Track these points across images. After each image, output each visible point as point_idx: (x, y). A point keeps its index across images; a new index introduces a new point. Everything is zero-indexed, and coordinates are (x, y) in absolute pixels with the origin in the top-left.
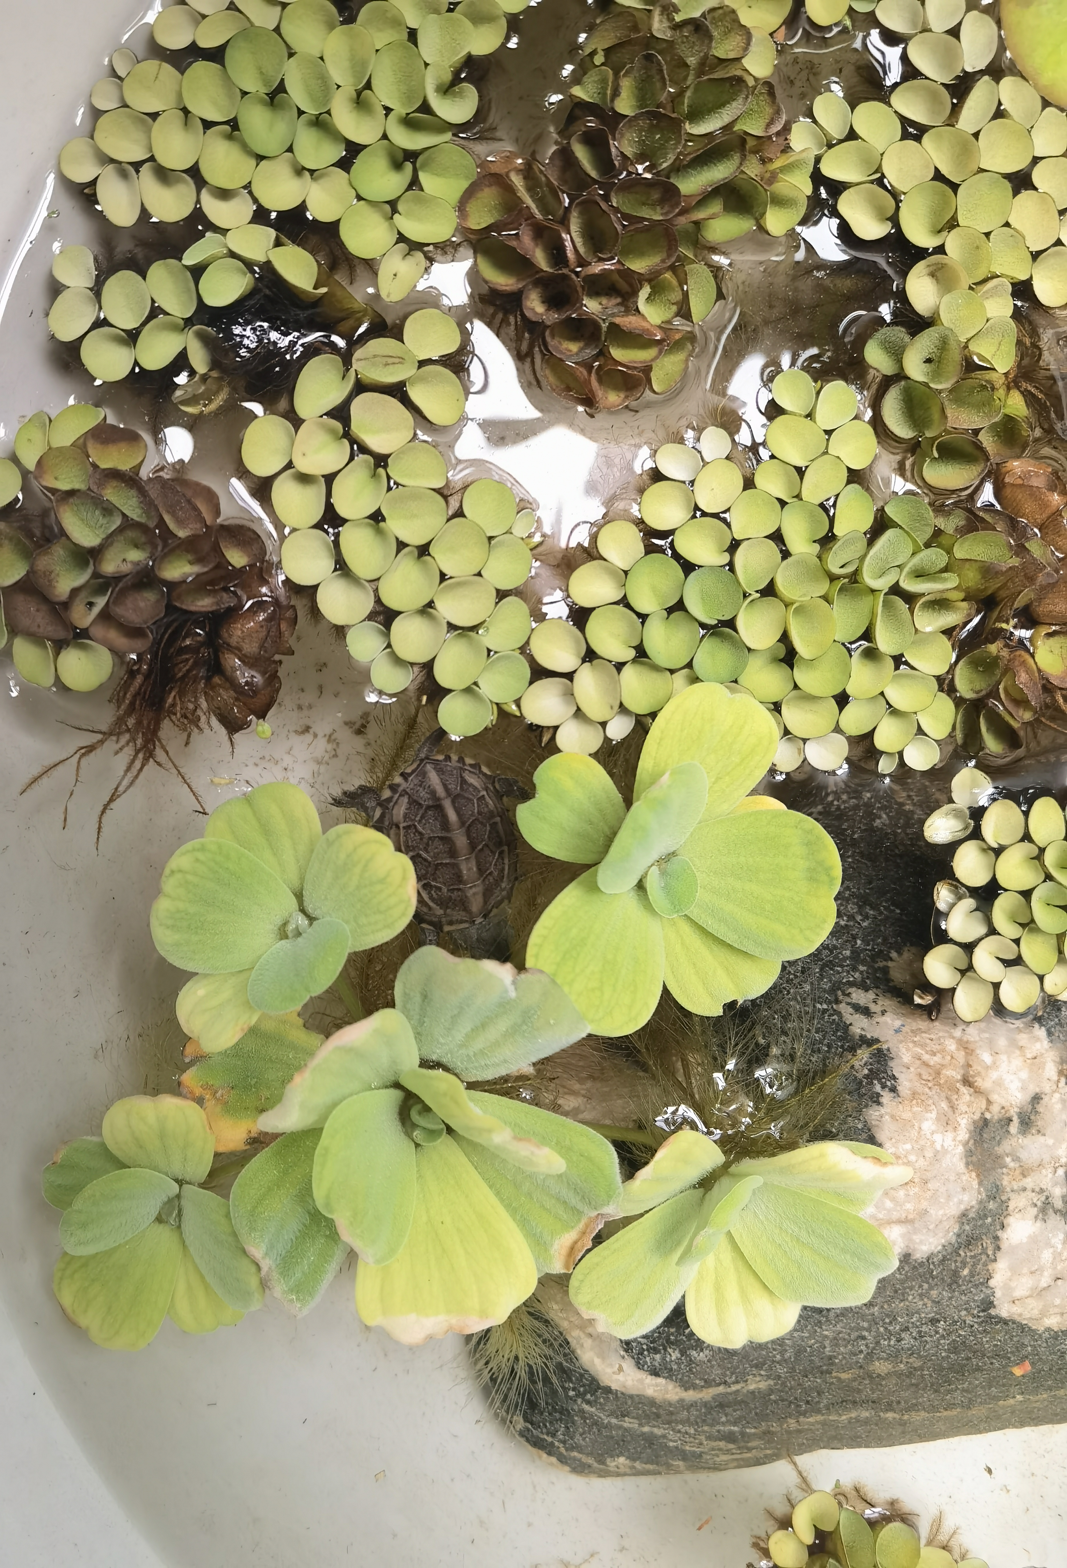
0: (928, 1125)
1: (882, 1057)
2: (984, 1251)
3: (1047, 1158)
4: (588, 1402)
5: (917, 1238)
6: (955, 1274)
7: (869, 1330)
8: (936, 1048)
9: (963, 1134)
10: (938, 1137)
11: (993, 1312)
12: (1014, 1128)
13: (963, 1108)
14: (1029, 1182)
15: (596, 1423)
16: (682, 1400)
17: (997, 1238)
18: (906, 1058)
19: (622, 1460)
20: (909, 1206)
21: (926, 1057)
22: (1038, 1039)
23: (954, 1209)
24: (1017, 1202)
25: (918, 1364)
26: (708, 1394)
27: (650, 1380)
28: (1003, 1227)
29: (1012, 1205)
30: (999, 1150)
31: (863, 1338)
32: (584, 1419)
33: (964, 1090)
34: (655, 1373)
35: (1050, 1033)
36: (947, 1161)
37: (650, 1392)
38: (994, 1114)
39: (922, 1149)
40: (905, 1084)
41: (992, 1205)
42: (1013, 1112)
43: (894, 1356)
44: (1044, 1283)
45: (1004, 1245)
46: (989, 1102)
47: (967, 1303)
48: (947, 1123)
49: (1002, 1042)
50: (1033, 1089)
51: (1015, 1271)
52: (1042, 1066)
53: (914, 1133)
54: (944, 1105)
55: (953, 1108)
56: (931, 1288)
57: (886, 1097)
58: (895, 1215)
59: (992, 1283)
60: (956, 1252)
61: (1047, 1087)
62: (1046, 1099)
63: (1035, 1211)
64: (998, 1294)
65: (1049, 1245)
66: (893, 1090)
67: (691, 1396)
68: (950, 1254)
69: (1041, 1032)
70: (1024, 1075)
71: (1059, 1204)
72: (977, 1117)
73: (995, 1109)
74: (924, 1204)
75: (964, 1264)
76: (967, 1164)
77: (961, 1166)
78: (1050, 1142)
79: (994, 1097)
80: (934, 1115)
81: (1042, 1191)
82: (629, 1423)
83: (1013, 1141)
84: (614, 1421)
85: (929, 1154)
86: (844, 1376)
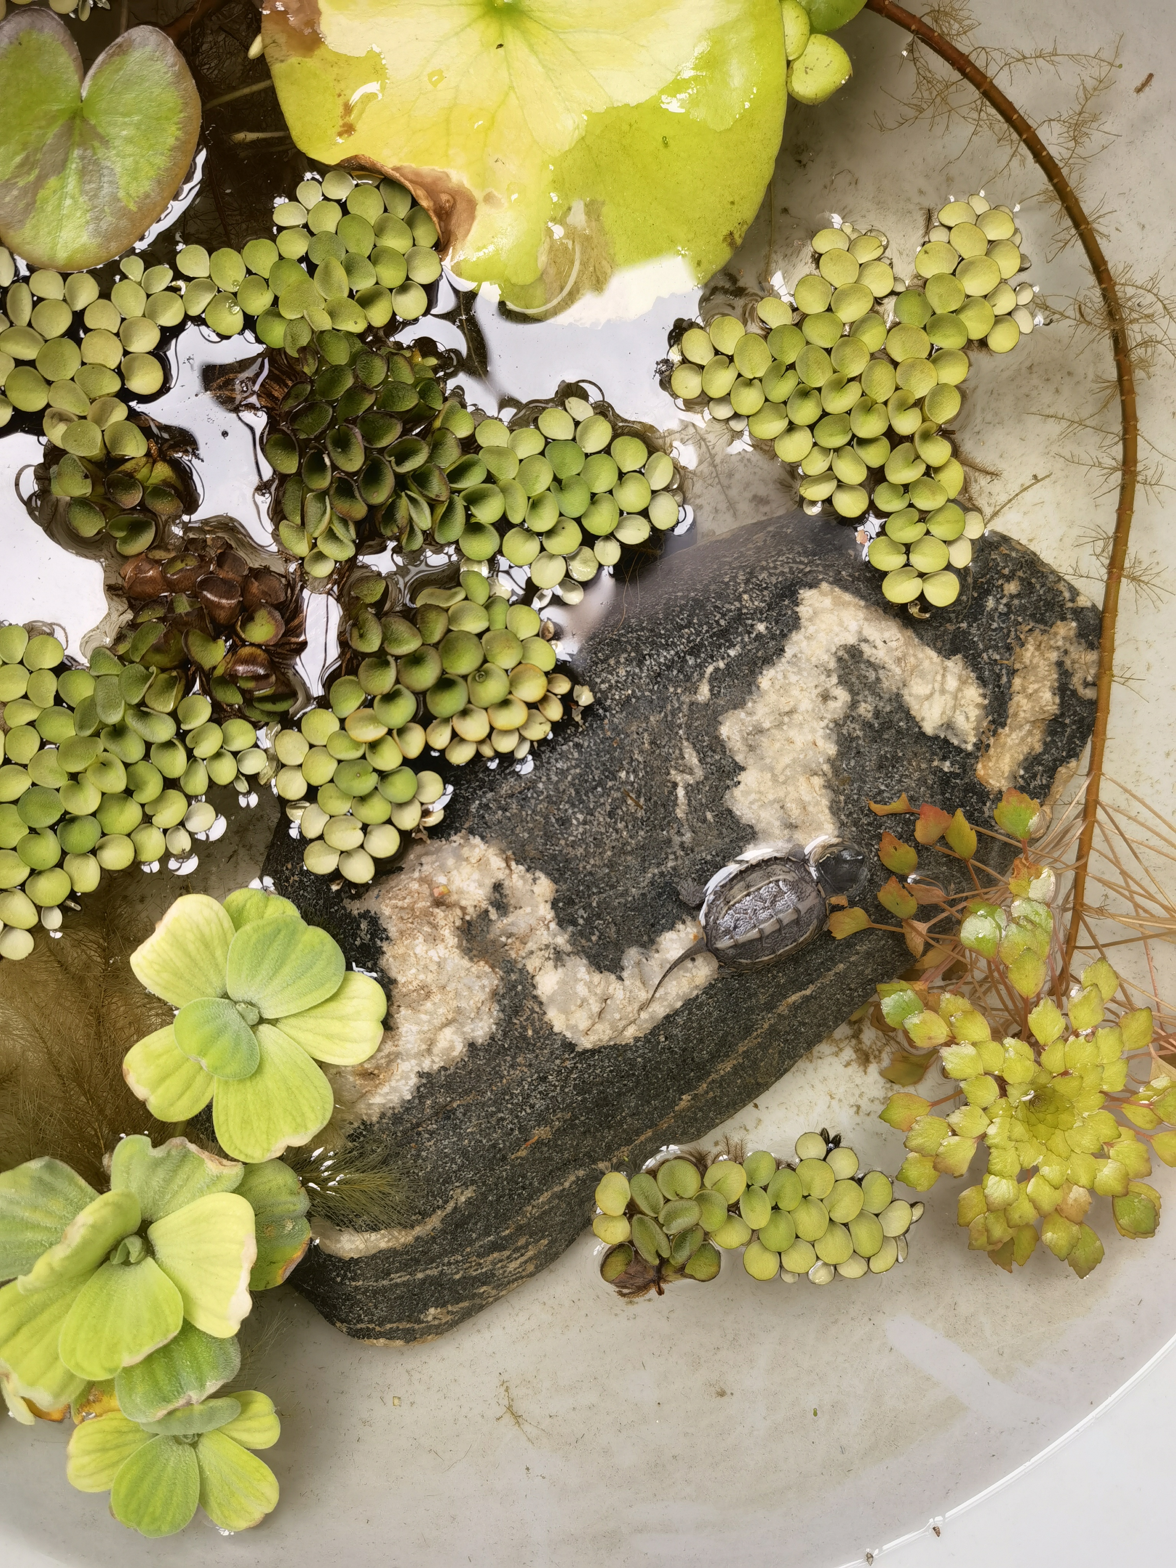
0: (420, 947)
1: (374, 921)
2: (533, 1011)
3: (533, 922)
4: (353, 1279)
5: (467, 1029)
6: (524, 1038)
7: (499, 1111)
8: (404, 893)
9: (452, 940)
10: (432, 953)
11: (579, 1049)
12: (493, 915)
13: (442, 923)
14: (531, 946)
15: (375, 1292)
16: (417, 1239)
17: (535, 997)
18: (387, 911)
19: (432, 1311)
20: (441, 1011)
21: (400, 904)
22: (475, 846)
23: (481, 996)
24: (531, 965)
25: (568, 1116)
26: (434, 1223)
27: (374, 1236)
28: (534, 987)
29: (530, 968)
30: (491, 936)
31: (503, 1119)
32: (364, 1293)
33: (439, 912)
34: (374, 1229)
35: (483, 838)
36: (449, 967)
37: (383, 1245)
38: (471, 914)
39: (426, 967)
40: (393, 931)
41: (513, 977)
42: (484, 905)
43: (542, 1119)
44: (595, 1008)
45: (544, 999)
46: (463, 909)
47: (552, 1053)
48: (434, 939)
49: (451, 862)
50: (489, 882)
51: (566, 1012)
52: (488, 863)
53: (413, 960)
54: (427, 929)
55: (435, 927)
56: (514, 1058)
57: (385, 946)
58: (437, 1022)
59: (556, 1029)
60: (509, 1022)
61: (501, 875)
62: (506, 883)
63: (551, 963)
64: (569, 1035)
65: (577, 980)
66: (387, 938)
67: (418, 1231)
68: (506, 1024)
69: (477, 840)
70: (476, 876)
71: (568, 948)
72: (458, 923)
73: (470, 910)
74: (455, 1004)
75: (525, 1028)
76: (471, 959)
77: (466, 963)
78: (528, 910)
79: (463, 903)
80: (421, 939)
81: (547, 946)
82: (398, 1278)
83: (499, 925)
84: (385, 1282)
85: (433, 967)
86: (523, 1153)
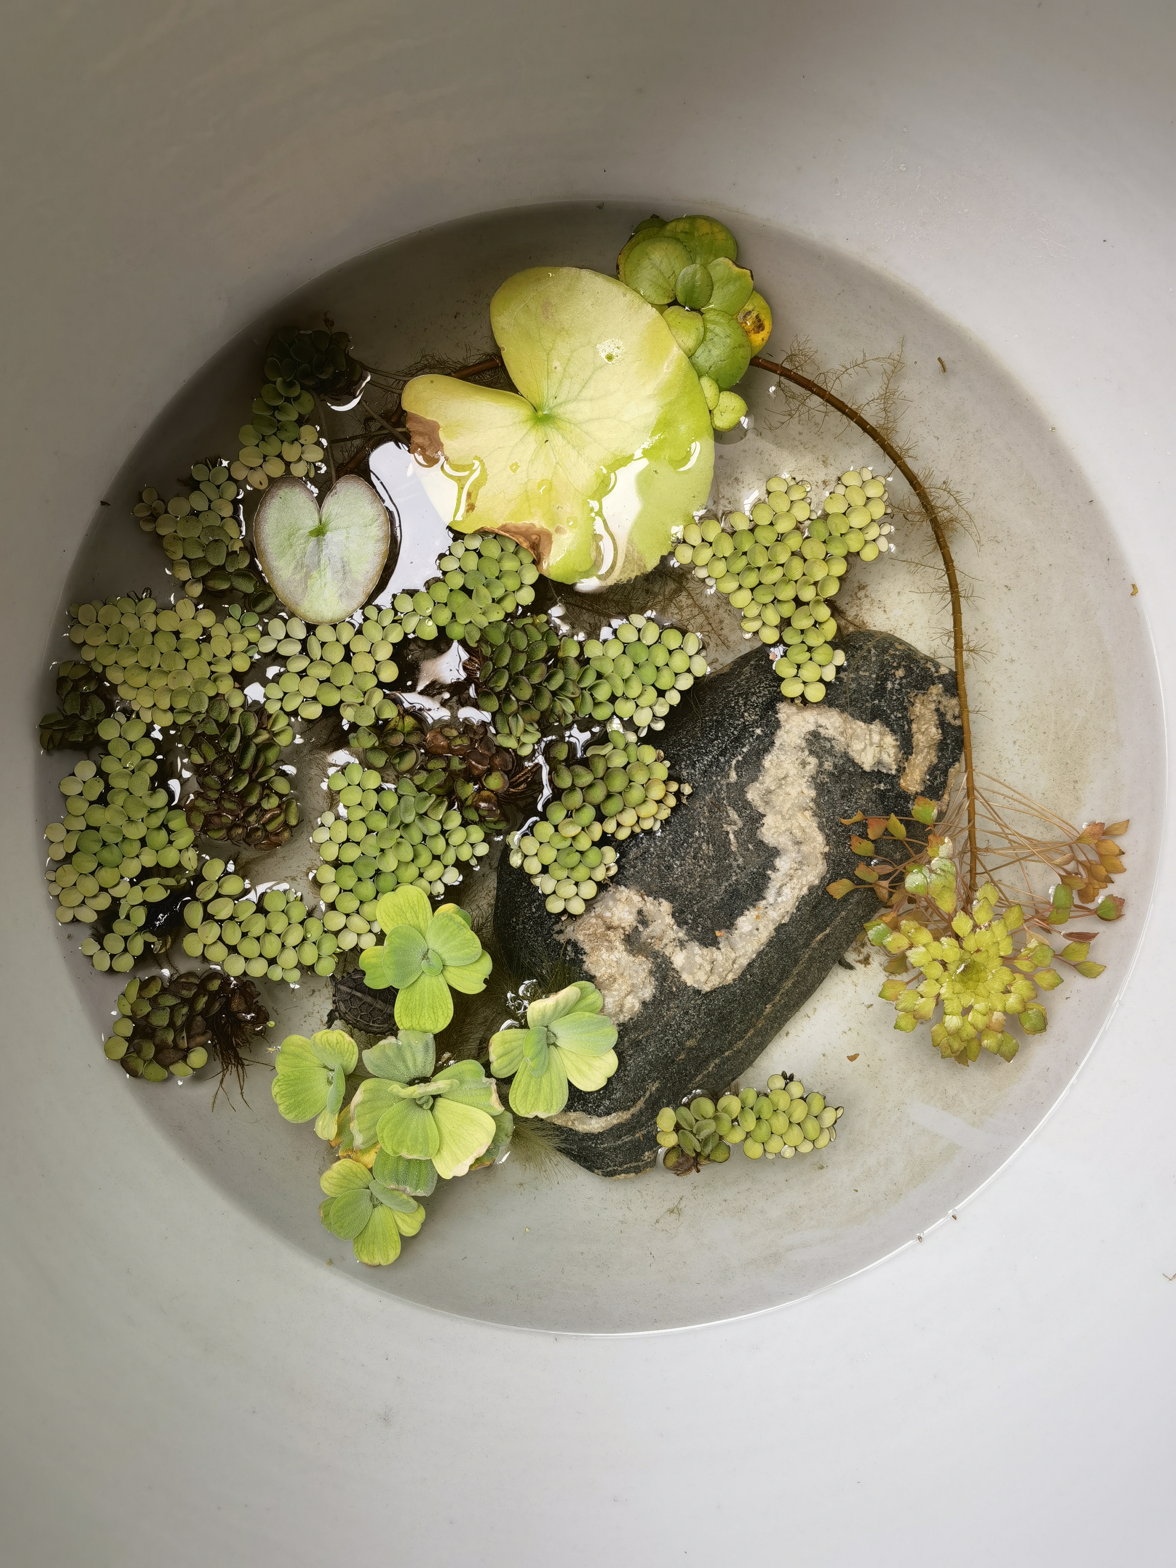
0: (605, 955)
1: (575, 944)
2: (673, 977)
3: (663, 927)
4: (601, 1144)
5: (640, 994)
6: (671, 992)
7: (666, 1036)
8: (588, 926)
9: (621, 947)
10: (612, 957)
11: (703, 992)
12: (641, 928)
13: (614, 938)
14: (665, 941)
15: (615, 1149)
16: (633, 1115)
17: (673, 969)
18: (581, 938)
19: (647, 1153)
20: (623, 988)
21: (588, 932)
22: (623, 891)
23: (644, 975)
24: (668, 952)
25: (704, 1030)
26: (640, 1104)
27: (609, 1118)
28: (671, 963)
29: (667, 953)
30: (642, 940)
31: (668, 1040)
32: (609, 1150)
33: (611, 933)
34: (608, 1114)
35: (626, 886)
36: (623, 963)
37: (615, 1122)
38: (628, 930)
39: (610, 965)
40: (587, 948)
41: (659, 960)
42: (635, 924)
43: (690, 1036)
44: (708, 968)
45: (678, 969)
46: (623, 928)
47: (689, 998)
48: (611, 949)
49: (611, 903)
50: (635, 910)
51: (692, 973)
52: (632, 900)
53: (602, 962)
54: (606, 944)
55: (610, 942)
56: (668, 1005)
57: (585, 958)
58: (623, 994)
59: (688, 984)
60: (662, 985)
61: (640, 905)
62: (644, 909)
63: (678, 948)
64: (696, 986)
65: (695, 955)
66: (585, 953)
67: (633, 1110)
68: (660, 988)
69: (623, 888)
70: (627, 908)
71: (686, 938)
72: (623, 937)
73: (628, 928)
74: (630, 982)
75: (671, 987)
76: (634, 956)
77: (631, 958)
78: (660, 921)
79: (623, 925)
80: (604, 950)
81: (674, 939)
82: (626, 1139)
83: (645, 933)
84: (620, 1142)
85: (614, 964)
86: (682, 1057)
